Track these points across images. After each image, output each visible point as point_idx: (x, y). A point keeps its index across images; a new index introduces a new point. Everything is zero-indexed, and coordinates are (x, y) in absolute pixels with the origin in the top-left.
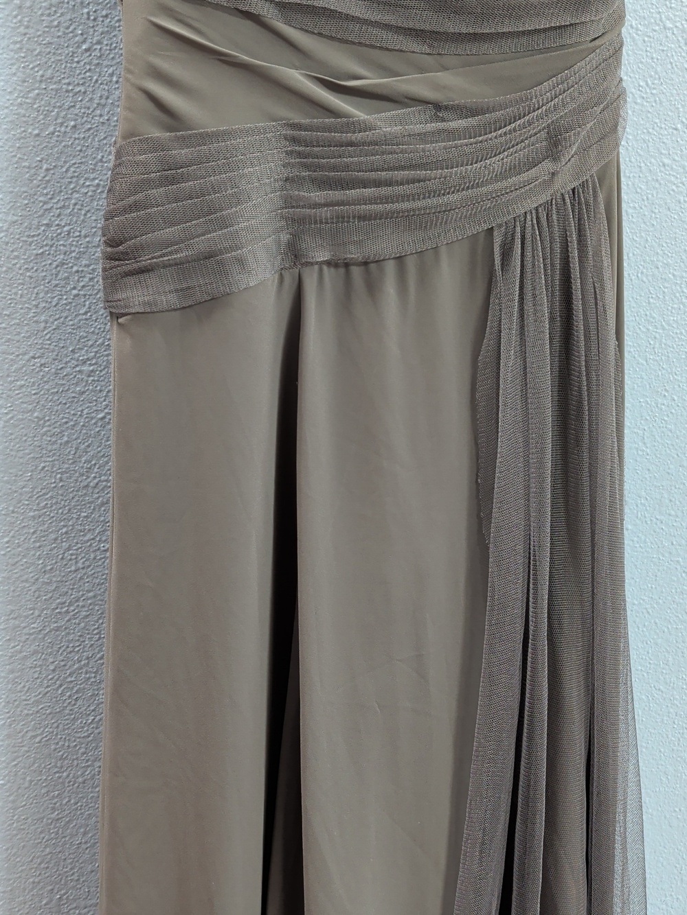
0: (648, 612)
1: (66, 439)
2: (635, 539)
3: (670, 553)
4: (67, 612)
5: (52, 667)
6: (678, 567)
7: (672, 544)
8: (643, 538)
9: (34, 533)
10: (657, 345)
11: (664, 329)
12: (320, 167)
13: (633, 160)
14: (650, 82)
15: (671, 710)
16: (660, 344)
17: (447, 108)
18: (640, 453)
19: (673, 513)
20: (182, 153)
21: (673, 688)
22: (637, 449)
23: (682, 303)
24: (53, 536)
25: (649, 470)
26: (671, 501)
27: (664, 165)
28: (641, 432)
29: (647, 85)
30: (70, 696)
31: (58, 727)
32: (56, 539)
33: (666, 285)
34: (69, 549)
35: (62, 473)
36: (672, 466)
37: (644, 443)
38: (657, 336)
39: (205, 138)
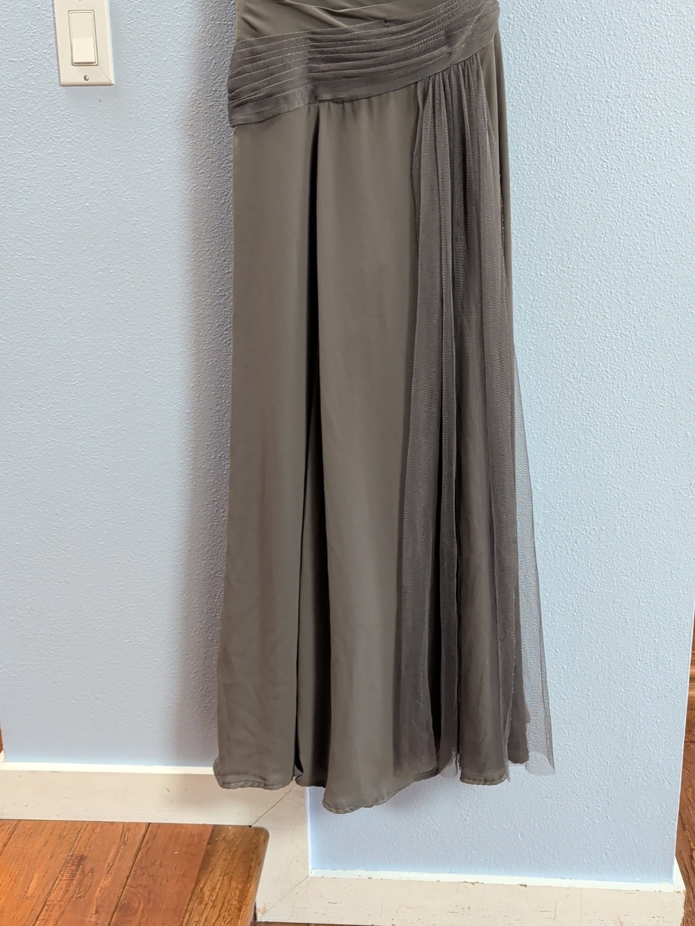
0: (559, 330)
1: (223, 201)
2: (547, 281)
3: (571, 292)
4: (224, 295)
5: (217, 325)
6: (577, 302)
7: (572, 287)
8: (552, 281)
9: (208, 250)
10: (553, 161)
11: (557, 151)
12: (327, 52)
13: (530, 51)
14: (538, 6)
15: (579, 397)
16: (555, 160)
17: (390, 21)
18: (547, 227)
19: (571, 266)
20: (260, 47)
21: (579, 382)
22: (544, 224)
23: (567, 135)
24: (217, 253)
25: (553, 238)
26: (569, 258)
27: (550, 53)
28: (546, 214)
29: (536, 7)
30: (226, 342)
31: (220, 358)
32: (218, 255)
33: (557, 124)
34: (225, 261)
35: (221, 220)
36: (568, 237)
37: (549, 221)
38: (553, 155)
39: (270, 40)
